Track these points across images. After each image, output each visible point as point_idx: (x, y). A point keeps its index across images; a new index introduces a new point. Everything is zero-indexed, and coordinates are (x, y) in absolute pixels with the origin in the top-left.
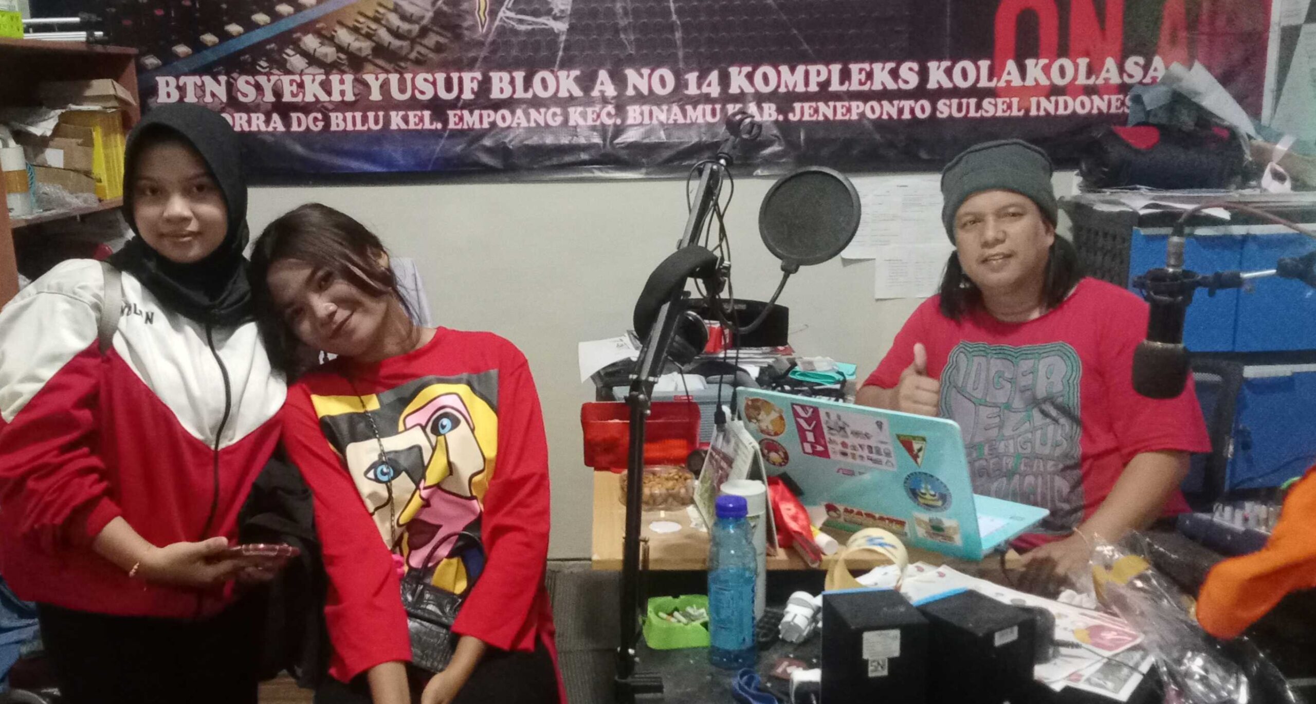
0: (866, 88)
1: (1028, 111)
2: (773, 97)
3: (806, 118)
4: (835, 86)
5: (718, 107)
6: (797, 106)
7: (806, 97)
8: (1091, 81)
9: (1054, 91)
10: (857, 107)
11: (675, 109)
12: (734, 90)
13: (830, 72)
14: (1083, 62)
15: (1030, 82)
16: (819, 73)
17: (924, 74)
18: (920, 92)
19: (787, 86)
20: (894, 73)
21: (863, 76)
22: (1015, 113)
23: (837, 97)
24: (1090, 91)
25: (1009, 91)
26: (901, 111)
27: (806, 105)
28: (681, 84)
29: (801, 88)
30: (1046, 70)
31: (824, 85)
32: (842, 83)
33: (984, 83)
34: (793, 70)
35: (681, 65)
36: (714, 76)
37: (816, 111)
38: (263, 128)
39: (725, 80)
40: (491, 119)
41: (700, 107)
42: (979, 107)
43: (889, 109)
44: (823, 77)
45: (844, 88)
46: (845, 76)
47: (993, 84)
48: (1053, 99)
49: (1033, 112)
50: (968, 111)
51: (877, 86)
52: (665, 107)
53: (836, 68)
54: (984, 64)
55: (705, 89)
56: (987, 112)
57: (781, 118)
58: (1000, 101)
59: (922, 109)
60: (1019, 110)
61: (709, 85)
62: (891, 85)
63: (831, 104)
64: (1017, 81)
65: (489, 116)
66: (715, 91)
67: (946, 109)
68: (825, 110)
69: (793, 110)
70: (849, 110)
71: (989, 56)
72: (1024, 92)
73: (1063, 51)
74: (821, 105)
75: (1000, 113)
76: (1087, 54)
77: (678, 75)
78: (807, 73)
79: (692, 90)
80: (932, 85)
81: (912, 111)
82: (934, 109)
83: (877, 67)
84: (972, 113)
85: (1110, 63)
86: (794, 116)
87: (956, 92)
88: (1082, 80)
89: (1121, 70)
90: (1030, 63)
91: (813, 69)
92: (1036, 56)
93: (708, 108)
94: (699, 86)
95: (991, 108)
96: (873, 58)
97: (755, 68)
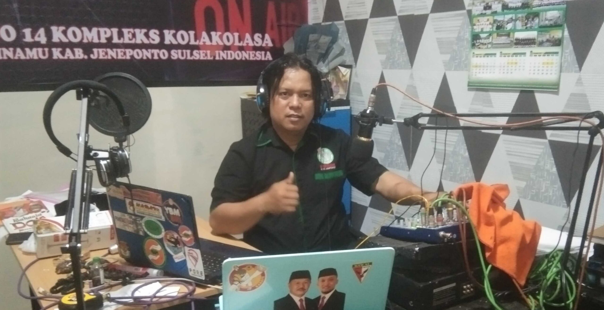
0: (133, 42)
1: (215, 57)
2: (80, 45)
3: (101, 57)
4: (115, 40)
5: (46, 50)
6: (95, 50)
7: (99, 45)
8: (241, 44)
9: (226, 48)
10: (129, 53)
11: (19, 50)
12: (55, 39)
13: (112, 32)
14: (236, 35)
15: (214, 43)
16: (105, 33)
17: (162, 36)
18: (161, 45)
19: (87, 39)
20: (147, 35)
21: (130, 36)
22: (209, 58)
23: (117, 46)
24: (241, 49)
25: (205, 47)
26: (153, 55)
27: (100, 50)
28: (20, 36)
29: (96, 40)
30: (221, 37)
31: (110, 39)
32: (119, 38)
33: (192, 42)
34: (90, 30)
35: (19, 24)
36: (42, 31)
37: (106, 53)
39: (49, 34)
41: (35, 50)
42: (192, 54)
43: (146, 54)
44: (108, 35)
45: (121, 41)
46: (121, 35)
47: (197, 43)
48: (225, 51)
49: (217, 58)
50: (187, 56)
51: (139, 41)
52: (11, 49)
53: (115, 31)
54: (192, 33)
55: (37, 39)
56: (196, 57)
57: (86, 57)
58: (201, 52)
59: (163, 54)
60: (211, 57)
61: (39, 36)
62: (146, 41)
63: (115, 50)
64: (208, 43)
66: (43, 40)
67: (176, 55)
68: (112, 53)
69: (92, 53)
70: (125, 54)
71: (193, 28)
72: (213, 48)
73: (227, 29)
74: (109, 50)
75: (202, 58)
76: (238, 31)
77: (18, 30)
78: (99, 32)
79: (28, 38)
80: (167, 42)
81: (158, 55)
82: (170, 54)
83: (137, 31)
84: (189, 58)
85: (248, 36)
86: (94, 56)
87: (179, 47)
88: (237, 44)
89: (253, 40)
90: (213, 33)
91: (102, 30)
92: (215, 30)
93: (40, 50)
94: (33, 36)
95: (198, 55)
96: (135, 26)
97: (67, 28)
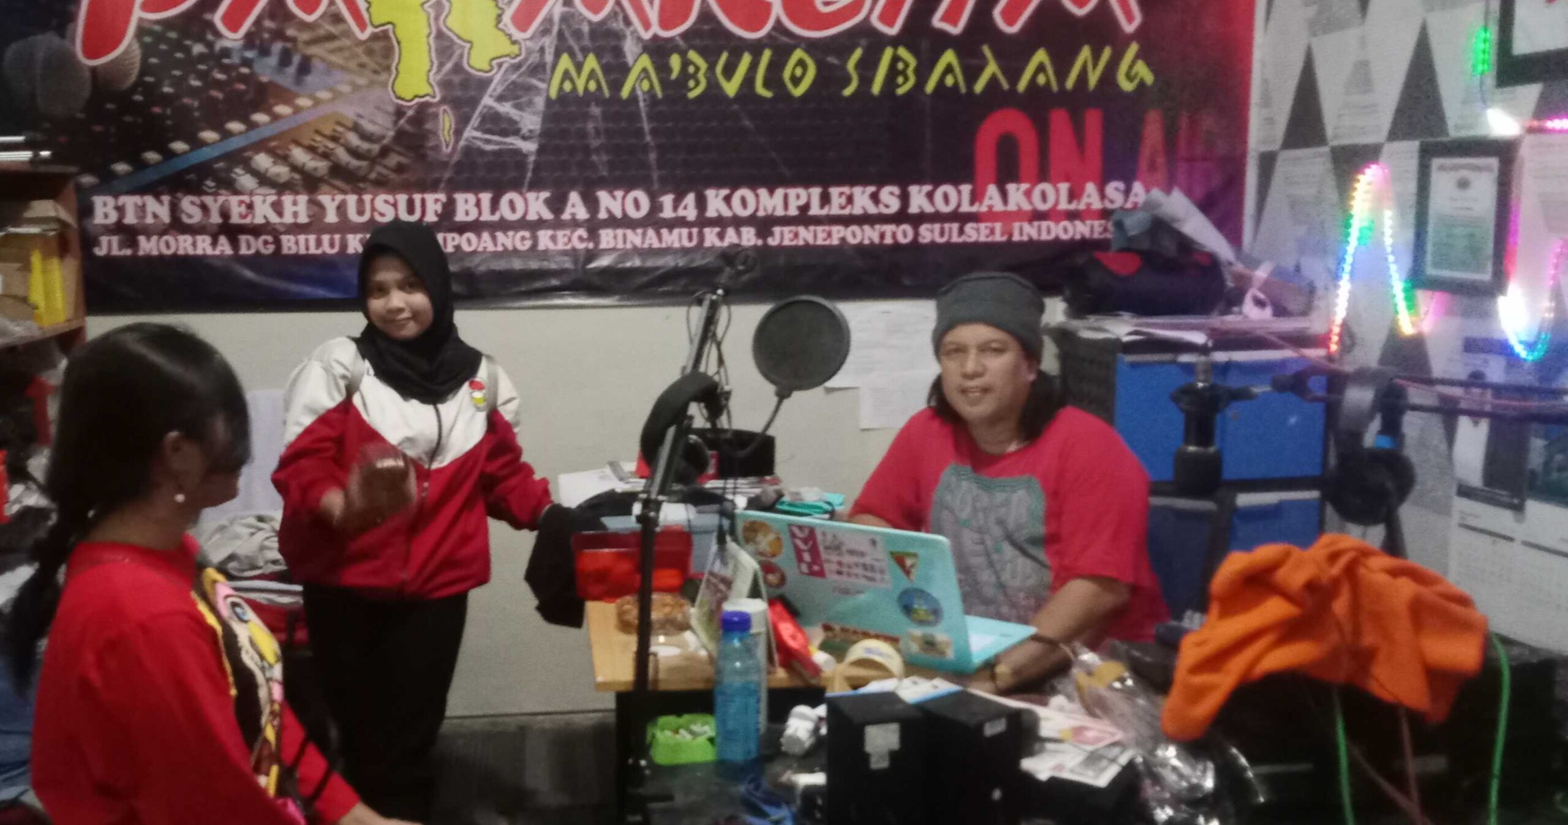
0: (846, 212)
1: (1011, 235)
2: (751, 220)
3: (786, 242)
4: (815, 210)
5: (695, 230)
6: (777, 230)
7: (786, 221)
8: (1073, 206)
9: (1037, 216)
10: (838, 233)
11: (651, 232)
12: (711, 213)
13: (809, 196)
14: (1064, 187)
15: (1012, 207)
16: (798, 197)
17: (905, 198)
18: (901, 217)
19: (765, 210)
20: (875, 198)
21: (843, 200)
22: (998, 237)
23: (817, 221)
24: (1072, 216)
25: (991, 216)
26: (882, 236)
27: (786, 229)
28: (656, 207)
29: (780, 212)
30: (1028, 194)
31: (804, 209)
32: (822, 206)
33: (966, 208)
34: (771, 192)
35: (656, 186)
36: (690, 199)
37: (796, 235)
38: (209, 251)
39: (701, 203)
40: (456, 243)
41: (676, 231)
42: (961, 232)
43: (869, 235)
44: (802, 201)
45: (824, 212)
46: (825, 199)
47: (974, 209)
48: (1036, 223)
49: (1016, 238)
50: (950, 236)
51: (857, 210)
52: (640, 231)
53: (816, 192)
54: (966, 189)
55: (681, 212)
56: (970, 237)
57: (760, 242)
58: (982, 226)
59: (904, 234)
60: (1002, 234)
61: (685, 208)
62: (872, 210)
63: (812, 228)
64: (999, 207)
65: (453, 239)
66: (691, 214)
67: (929, 234)
68: (806, 235)
69: (771, 234)
70: (829, 235)
71: (968, 178)
72: (1007, 217)
73: (1043, 174)
74: (801, 230)
75: (982, 239)
76: (1067, 179)
77: (653, 197)
78: (786, 197)
79: (667, 213)
80: (913, 209)
81: (894, 235)
82: (917, 234)
83: (857, 191)
84: (955, 239)
85: (1091, 188)
86: (774, 240)
87: (937, 217)
88: (1064, 205)
89: (1103, 196)
90: (1011, 187)
91: (792, 192)
92: (1017, 180)
93: (685, 231)
94: (675, 208)
95: (975, 233)
96: (853, 182)
97: (733, 191)
